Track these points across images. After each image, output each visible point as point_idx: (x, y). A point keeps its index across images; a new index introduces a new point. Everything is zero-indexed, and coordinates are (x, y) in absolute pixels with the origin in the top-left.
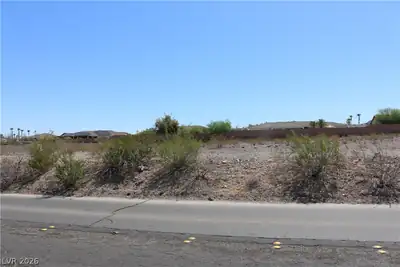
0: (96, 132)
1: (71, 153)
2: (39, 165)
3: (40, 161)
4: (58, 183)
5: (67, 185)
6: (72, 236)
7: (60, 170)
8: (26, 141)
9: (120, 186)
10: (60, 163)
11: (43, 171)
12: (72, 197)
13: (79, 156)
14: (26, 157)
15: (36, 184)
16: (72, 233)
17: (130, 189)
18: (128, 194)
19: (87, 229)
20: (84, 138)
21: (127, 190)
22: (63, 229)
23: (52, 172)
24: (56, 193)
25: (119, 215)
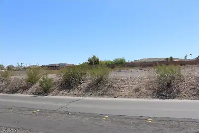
0: (59, 64)
1: (46, 74)
2: (31, 81)
3: (32, 79)
4: (41, 89)
5: (45, 90)
6: (48, 115)
7: (42, 83)
8: (25, 69)
9: (71, 90)
10: (41, 79)
11: (33, 83)
12: (47, 96)
13: (50, 76)
14: (25, 77)
15: (30, 90)
16: (48, 113)
17: (76, 92)
18: (75, 95)
19: (55, 111)
20: (52, 67)
21: (75, 93)
22: (43, 112)
23: (38, 84)
24: (39, 94)
25: (71, 105)
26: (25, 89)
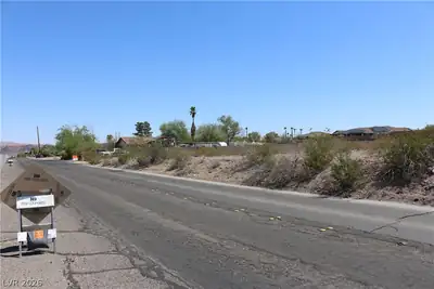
0: (372, 129)
1: (346, 150)
2: (315, 165)
3: (316, 160)
4: (334, 183)
5: (344, 186)
6: (352, 241)
7: (337, 169)
8: (300, 139)
9: (405, 190)
10: (336, 161)
11: (319, 169)
12: (350, 199)
13: (355, 155)
14: (302, 156)
15: (311, 184)
16: (351, 237)
17: (418, 194)
18: (416, 200)
19: (366, 234)
21: (416, 196)
22: (340, 232)
23: (328, 171)
24: (331, 193)
25: (404, 223)
26: (301, 180)
